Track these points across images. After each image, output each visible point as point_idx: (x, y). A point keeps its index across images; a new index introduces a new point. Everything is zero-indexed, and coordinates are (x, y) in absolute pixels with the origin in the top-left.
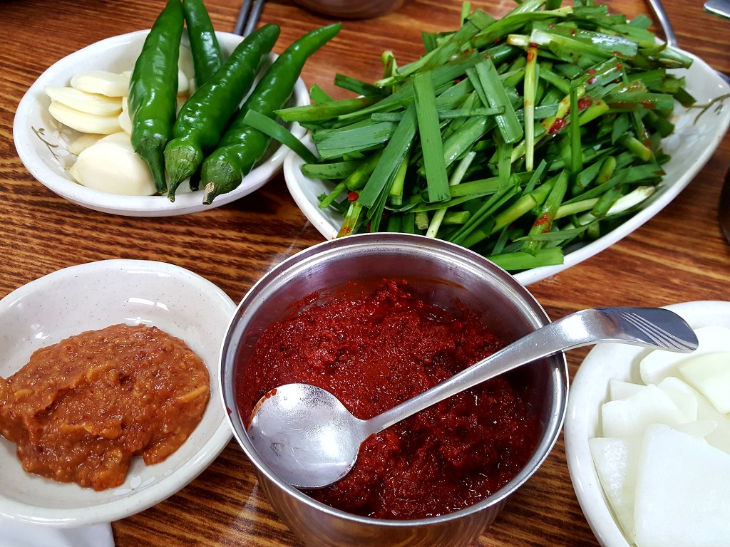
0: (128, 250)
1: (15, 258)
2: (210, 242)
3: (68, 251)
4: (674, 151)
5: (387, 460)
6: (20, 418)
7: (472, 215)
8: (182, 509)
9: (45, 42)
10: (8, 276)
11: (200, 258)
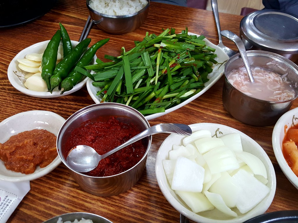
0: (41, 108)
1: (7, 110)
2: (65, 105)
3: (23, 108)
4: (211, 78)
5: (106, 165)
6: (6, 154)
7: (139, 97)
8: (50, 180)
9: (20, 42)
10: (5, 115)
11: (62, 110)
